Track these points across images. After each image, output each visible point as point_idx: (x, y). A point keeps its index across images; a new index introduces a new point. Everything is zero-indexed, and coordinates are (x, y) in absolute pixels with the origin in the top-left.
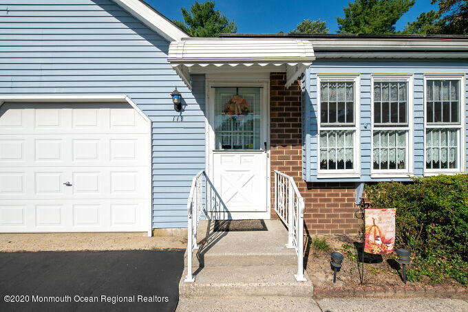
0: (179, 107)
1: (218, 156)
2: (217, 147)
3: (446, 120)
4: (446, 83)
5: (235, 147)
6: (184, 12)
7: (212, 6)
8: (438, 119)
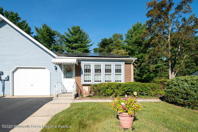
0: (56, 69)
1: (64, 79)
2: (64, 78)
3: (109, 72)
4: (109, 65)
5: (68, 78)
6: (69, 29)
7: (79, 28)
8: (107, 72)
